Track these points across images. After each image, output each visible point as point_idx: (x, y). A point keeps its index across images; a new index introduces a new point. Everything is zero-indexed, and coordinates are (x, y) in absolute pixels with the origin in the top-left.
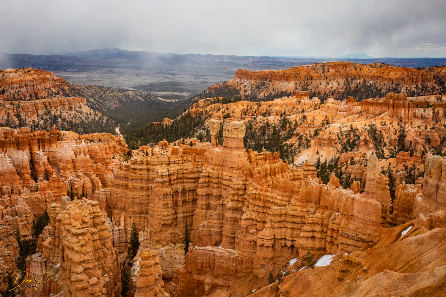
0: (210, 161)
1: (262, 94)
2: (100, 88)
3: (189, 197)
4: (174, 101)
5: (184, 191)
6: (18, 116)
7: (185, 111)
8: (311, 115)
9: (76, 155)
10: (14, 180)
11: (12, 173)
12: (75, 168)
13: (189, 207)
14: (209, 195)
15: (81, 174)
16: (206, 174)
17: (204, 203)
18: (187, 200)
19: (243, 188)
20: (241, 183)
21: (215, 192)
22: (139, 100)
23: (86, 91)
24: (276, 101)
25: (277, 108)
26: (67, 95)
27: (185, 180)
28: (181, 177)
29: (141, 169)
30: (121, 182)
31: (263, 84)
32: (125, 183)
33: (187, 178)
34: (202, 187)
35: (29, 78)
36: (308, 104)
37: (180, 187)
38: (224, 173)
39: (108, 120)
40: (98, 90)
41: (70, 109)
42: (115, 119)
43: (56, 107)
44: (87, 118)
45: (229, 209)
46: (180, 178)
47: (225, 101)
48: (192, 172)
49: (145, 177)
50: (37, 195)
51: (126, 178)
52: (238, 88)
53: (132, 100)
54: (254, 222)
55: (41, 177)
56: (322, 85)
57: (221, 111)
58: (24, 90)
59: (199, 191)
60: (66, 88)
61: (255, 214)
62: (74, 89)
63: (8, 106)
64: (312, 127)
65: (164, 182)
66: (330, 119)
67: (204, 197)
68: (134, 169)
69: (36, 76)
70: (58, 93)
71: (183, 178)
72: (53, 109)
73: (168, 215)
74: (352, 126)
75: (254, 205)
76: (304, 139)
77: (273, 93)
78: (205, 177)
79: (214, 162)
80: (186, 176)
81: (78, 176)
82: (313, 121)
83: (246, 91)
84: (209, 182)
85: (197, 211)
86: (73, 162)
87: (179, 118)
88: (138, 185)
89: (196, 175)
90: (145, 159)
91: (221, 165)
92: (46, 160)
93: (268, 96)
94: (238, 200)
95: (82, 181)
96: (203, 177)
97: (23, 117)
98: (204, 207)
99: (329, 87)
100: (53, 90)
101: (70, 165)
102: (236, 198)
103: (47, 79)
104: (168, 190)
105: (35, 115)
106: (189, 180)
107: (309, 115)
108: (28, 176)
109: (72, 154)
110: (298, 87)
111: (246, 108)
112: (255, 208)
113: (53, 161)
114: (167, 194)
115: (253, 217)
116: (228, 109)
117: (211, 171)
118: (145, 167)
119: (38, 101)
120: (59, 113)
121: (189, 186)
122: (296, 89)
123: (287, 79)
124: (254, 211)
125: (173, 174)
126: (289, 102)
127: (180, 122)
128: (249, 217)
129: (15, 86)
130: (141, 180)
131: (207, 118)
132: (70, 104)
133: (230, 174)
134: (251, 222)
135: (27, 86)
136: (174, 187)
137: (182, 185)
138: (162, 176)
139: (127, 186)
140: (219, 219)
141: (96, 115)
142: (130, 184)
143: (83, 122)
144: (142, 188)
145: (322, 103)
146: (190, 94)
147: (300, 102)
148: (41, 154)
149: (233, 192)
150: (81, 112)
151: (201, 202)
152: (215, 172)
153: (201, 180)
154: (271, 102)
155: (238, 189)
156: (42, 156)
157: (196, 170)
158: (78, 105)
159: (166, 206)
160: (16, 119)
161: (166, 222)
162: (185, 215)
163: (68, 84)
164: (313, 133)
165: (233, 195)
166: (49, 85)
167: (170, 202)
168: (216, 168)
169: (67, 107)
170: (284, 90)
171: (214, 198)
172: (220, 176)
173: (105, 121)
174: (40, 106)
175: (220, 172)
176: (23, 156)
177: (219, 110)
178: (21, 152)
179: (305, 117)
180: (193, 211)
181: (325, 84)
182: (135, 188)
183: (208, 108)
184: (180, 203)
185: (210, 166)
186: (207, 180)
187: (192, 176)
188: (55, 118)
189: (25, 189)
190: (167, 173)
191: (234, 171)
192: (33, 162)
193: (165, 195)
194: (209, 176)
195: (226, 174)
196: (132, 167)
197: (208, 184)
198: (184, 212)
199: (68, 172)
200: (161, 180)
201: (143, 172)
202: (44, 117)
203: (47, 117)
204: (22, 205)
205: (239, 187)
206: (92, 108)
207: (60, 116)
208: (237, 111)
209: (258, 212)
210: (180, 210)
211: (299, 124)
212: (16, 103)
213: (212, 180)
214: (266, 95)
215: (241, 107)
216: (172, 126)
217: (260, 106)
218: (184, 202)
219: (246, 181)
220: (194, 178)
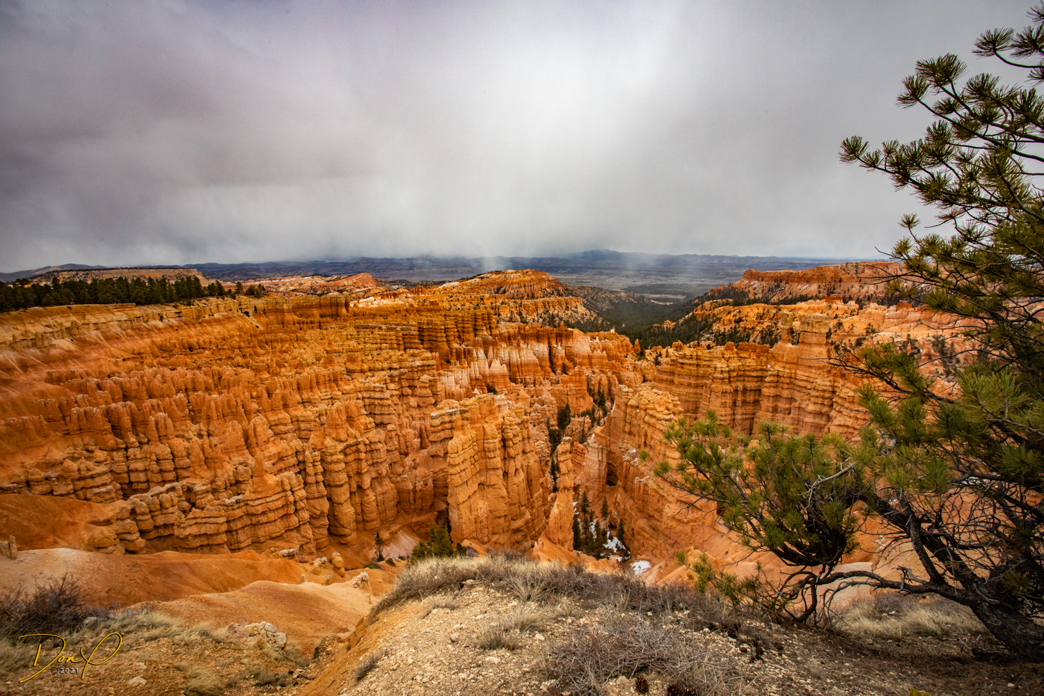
0: (780, 358)
1: (775, 298)
2: (592, 288)
3: (750, 398)
4: (668, 304)
5: (745, 390)
6: (520, 314)
7: (688, 313)
8: (849, 322)
9: (593, 352)
10: (536, 371)
11: (535, 365)
12: (591, 364)
13: (749, 408)
14: (777, 397)
15: (596, 371)
16: (775, 373)
17: (771, 405)
18: (748, 400)
19: (831, 389)
20: (828, 384)
21: (785, 393)
22: (631, 302)
23: (579, 292)
24: (799, 305)
25: (801, 313)
26: (560, 295)
27: (746, 378)
28: (742, 375)
29: (690, 364)
30: (665, 377)
31: (778, 286)
32: (670, 378)
33: (749, 376)
34: (770, 387)
35: (527, 278)
36: (842, 309)
37: (740, 386)
38: (798, 372)
39: (603, 321)
40: (590, 291)
41: (567, 308)
42: (610, 321)
43: (554, 307)
44: (583, 318)
45: (810, 413)
46: (740, 376)
47: (736, 304)
48: (755, 370)
49: (694, 373)
50: (559, 387)
51: (672, 373)
52: (747, 290)
53: (624, 302)
54: (850, 430)
55: (559, 371)
56: (854, 289)
57: (732, 314)
58: (522, 290)
59: (765, 391)
60: (560, 288)
61: (851, 421)
62: (567, 290)
63: (512, 304)
64: (852, 336)
65: (724, 378)
66: (875, 327)
67: (771, 398)
68: (682, 364)
69: (533, 277)
70: (553, 294)
71: (744, 376)
72: (551, 308)
73: (726, 415)
74: (909, 335)
75: (851, 410)
76: (841, 349)
77: (790, 297)
78: (774, 375)
79: (785, 359)
80: (748, 373)
81: (594, 372)
82: (852, 329)
83: (755, 294)
84: (778, 382)
85: (760, 413)
86: (590, 358)
87: (681, 321)
88: (686, 381)
89: (759, 374)
90: (695, 354)
91: (796, 363)
92: (564, 355)
93: (783, 300)
94: (822, 404)
95: (599, 377)
96: (771, 375)
97: (524, 315)
98: (771, 409)
99: (864, 291)
100: (549, 290)
101: (586, 361)
102: (820, 401)
103: (543, 279)
104: (727, 387)
105: (535, 314)
106: (750, 379)
107: (846, 322)
108: (549, 369)
109: (589, 349)
110: (822, 290)
111: (762, 312)
112: (852, 414)
113: (570, 356)
114: (726, 392)
115: (849, 424)
116: (740, 312)
117: (782, 369)
118: (695, 362)
119: (538, 300)
120: (556, 312)
121: (751, 385)
122: (820, 292)
123: (809, 281)
124: (850, 417)
125: (734, 371)
126: (816, 306)
127: (682, 325)
128: (842, 423)
129: (515, 286)
130: (690, 376)
131: (714, 321)
132: (567, 304)
133: (807, 374)
134: (845, 429)
135: (525, 286)
136: (734, 385)
137: (742, 383)
138: (722, 372)
139: (672, 382)
140: (793, 424)
141: (591, 315)
142: (676, 380)
143: (579, 322)
144: (690, 385)
145: (861, 308)
146: (685, 297)
147: (830, 307)
148: (560, 348)
149: (817, 394)
150: (577, 312)
151: (766, 404)
152: (787, 371)
153: (767, 379)
154: (793, 306)
155: (824, 391)
156: (560, 350)
157: (759, 367)
158: (574, 304)
159: (724, 405)
160: (518, 317)
161: (722, 423)
162: (744, 417)
163: (561, 285)
164: (854, 343)
165: (817, 397)
166: (545, 285)
167: (729, 400)
168: (788, 366)
169: (564, 307)
170: (804, 294)
171: (784, 401)
172: (793, 376)
173: (600, 322)
174: (540, 305)
175: (793, 371)
176: (543, 348)
177: (729, 313)
178: (542, 345)
179: (840, 324)
180: (754, 414)
181: (858, 288)
182: (681, 384)
183: (716, 311)
184: (739, 403)
185: (780, 364)
186: (776, 379)
187: (754, 374)
188: (553, 317)
189: (547, 381)
190: (727, 369)
191: (814, 371)
192: (551, 355)
193: (724, 393)
194: (778, 376)
195: (801, 374)
196: (681, 361)
197: (777, 384)
198: (743, 414)
199: (584, 368)
200: (720, 376)
201: (691, 368)
202: (543, 316)
203: (546, 316)
204: (546, 396)
205: (825, 388)
206: (588, 309)
207: (558, 315)
208: (751, 314)
209: (857, 418)
210: (739, 411)
211: (832, 331)
212: (519, 301)
213: (782, 379)
214: (781, 298)
215: (756, 311)
216: (674, 329)
217: (780, 310)
218: (744, 402)
219: (834, 382)
220: (756, 377)
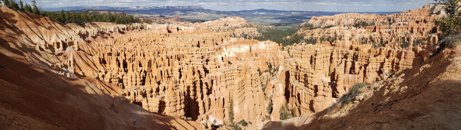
1: (322, 26)
7: (295, 33)
9: (266, 48)
22: (273, 29)
24: (331, 28)
26: (248, 27)
31: (323, 22)
35: (236, 20)
39: (265, 37)
40: (258, 25)
44: (257, 36)
47: (310, 29)
52: (313, 24)
53: (271, 29)
56: (345, 22)
57: (310, 32)
69: (238, 20)
70: (245, 26)
77: (327, 26)
83: (316, 25)
86: (265, 50)
87: (293, 36)
92: (255, 49)
95: (269, 57)
99: (348, 23)
101: (264, 52)
103: (241, 21)
110: (336, 23)
111: (319, 31)
116: (312, 32)
126: (336, 28)
131: (304, 36)
141: (260, 35)
146: (292, 27)
150: (255, 33)
154: (329, 29)
158: (254, 30)
166: (242, 23)
170: (331, 24)
173: (264, 37)
176: (248, 47)
181: (347, 22)
183: (305, 32)
206: (258, 32)
208: (316, 32)
214: (324, 26)
216: (291, 39)
217: (325, 30)
